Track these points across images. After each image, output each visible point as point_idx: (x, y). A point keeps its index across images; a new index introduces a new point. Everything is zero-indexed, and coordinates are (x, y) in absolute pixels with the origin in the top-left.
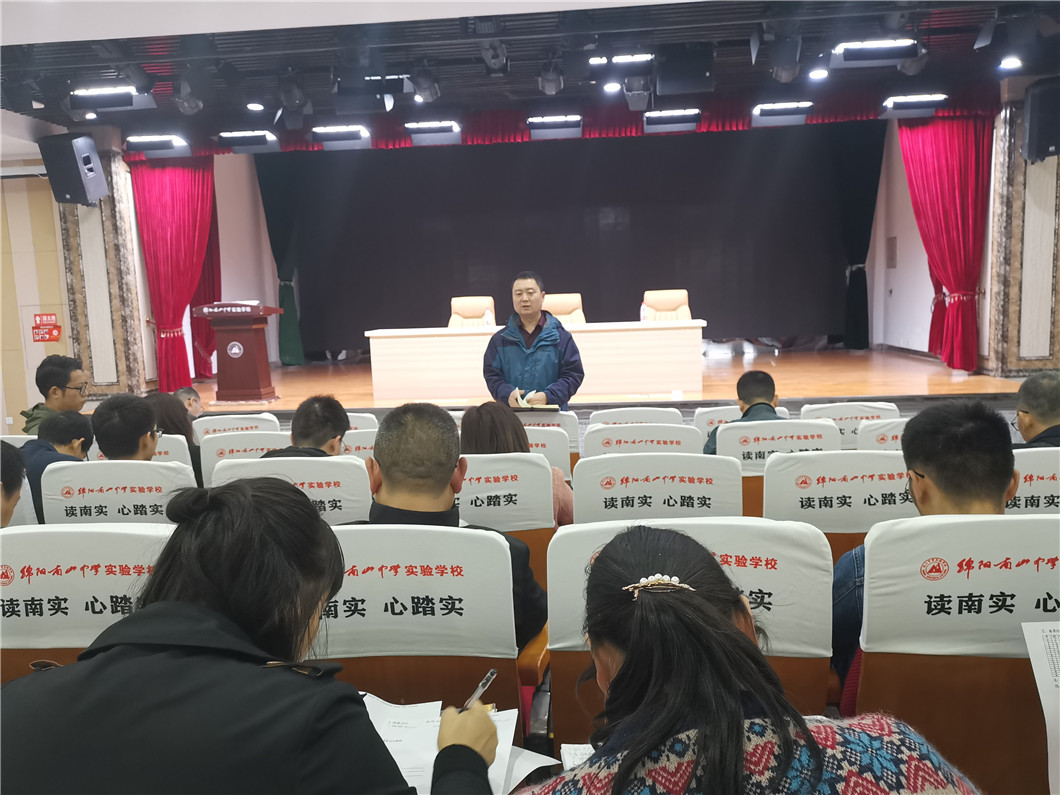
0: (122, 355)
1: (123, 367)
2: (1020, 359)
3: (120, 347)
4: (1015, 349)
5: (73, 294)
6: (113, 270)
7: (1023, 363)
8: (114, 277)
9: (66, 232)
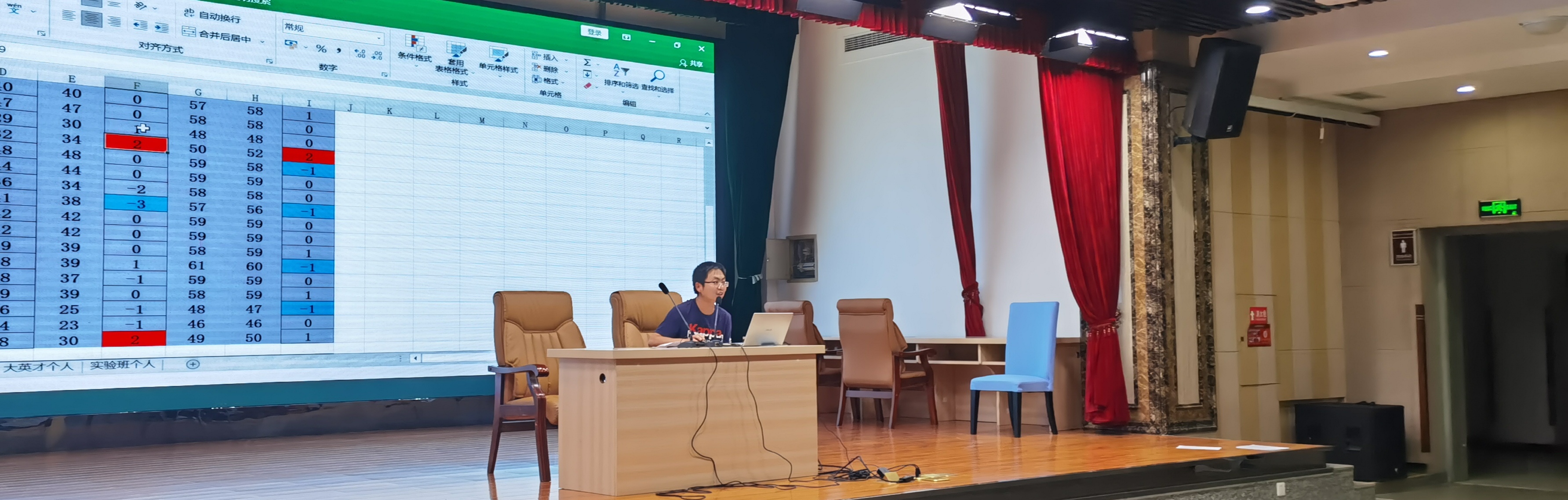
2: (1180, 408)
4: (1173, 393)
7: (1181, 413)
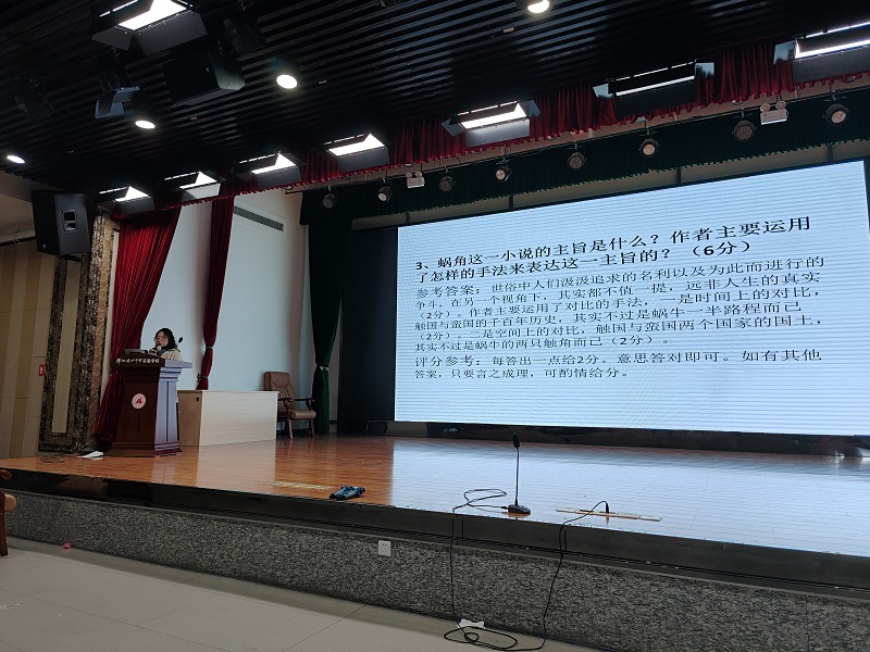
0: (73, 405)
1: (72, 419)
3: (73, 397)
5: (52, 344)
6: (81, 320)
8: (80, 327)
9: (56, 284)
